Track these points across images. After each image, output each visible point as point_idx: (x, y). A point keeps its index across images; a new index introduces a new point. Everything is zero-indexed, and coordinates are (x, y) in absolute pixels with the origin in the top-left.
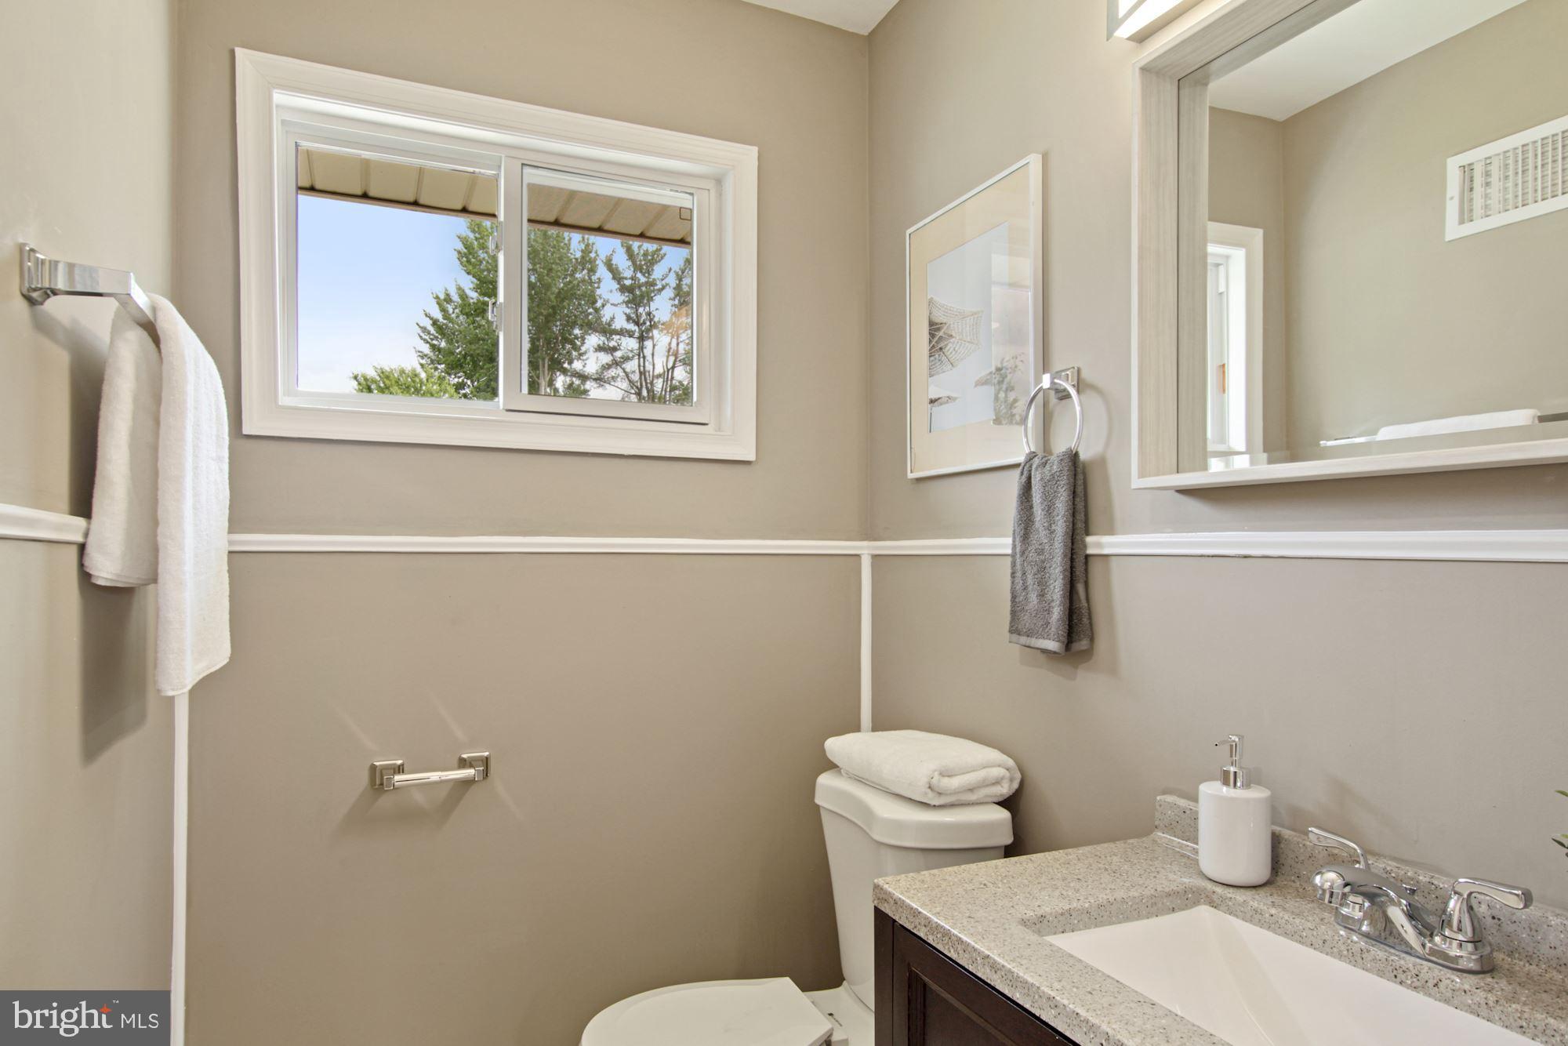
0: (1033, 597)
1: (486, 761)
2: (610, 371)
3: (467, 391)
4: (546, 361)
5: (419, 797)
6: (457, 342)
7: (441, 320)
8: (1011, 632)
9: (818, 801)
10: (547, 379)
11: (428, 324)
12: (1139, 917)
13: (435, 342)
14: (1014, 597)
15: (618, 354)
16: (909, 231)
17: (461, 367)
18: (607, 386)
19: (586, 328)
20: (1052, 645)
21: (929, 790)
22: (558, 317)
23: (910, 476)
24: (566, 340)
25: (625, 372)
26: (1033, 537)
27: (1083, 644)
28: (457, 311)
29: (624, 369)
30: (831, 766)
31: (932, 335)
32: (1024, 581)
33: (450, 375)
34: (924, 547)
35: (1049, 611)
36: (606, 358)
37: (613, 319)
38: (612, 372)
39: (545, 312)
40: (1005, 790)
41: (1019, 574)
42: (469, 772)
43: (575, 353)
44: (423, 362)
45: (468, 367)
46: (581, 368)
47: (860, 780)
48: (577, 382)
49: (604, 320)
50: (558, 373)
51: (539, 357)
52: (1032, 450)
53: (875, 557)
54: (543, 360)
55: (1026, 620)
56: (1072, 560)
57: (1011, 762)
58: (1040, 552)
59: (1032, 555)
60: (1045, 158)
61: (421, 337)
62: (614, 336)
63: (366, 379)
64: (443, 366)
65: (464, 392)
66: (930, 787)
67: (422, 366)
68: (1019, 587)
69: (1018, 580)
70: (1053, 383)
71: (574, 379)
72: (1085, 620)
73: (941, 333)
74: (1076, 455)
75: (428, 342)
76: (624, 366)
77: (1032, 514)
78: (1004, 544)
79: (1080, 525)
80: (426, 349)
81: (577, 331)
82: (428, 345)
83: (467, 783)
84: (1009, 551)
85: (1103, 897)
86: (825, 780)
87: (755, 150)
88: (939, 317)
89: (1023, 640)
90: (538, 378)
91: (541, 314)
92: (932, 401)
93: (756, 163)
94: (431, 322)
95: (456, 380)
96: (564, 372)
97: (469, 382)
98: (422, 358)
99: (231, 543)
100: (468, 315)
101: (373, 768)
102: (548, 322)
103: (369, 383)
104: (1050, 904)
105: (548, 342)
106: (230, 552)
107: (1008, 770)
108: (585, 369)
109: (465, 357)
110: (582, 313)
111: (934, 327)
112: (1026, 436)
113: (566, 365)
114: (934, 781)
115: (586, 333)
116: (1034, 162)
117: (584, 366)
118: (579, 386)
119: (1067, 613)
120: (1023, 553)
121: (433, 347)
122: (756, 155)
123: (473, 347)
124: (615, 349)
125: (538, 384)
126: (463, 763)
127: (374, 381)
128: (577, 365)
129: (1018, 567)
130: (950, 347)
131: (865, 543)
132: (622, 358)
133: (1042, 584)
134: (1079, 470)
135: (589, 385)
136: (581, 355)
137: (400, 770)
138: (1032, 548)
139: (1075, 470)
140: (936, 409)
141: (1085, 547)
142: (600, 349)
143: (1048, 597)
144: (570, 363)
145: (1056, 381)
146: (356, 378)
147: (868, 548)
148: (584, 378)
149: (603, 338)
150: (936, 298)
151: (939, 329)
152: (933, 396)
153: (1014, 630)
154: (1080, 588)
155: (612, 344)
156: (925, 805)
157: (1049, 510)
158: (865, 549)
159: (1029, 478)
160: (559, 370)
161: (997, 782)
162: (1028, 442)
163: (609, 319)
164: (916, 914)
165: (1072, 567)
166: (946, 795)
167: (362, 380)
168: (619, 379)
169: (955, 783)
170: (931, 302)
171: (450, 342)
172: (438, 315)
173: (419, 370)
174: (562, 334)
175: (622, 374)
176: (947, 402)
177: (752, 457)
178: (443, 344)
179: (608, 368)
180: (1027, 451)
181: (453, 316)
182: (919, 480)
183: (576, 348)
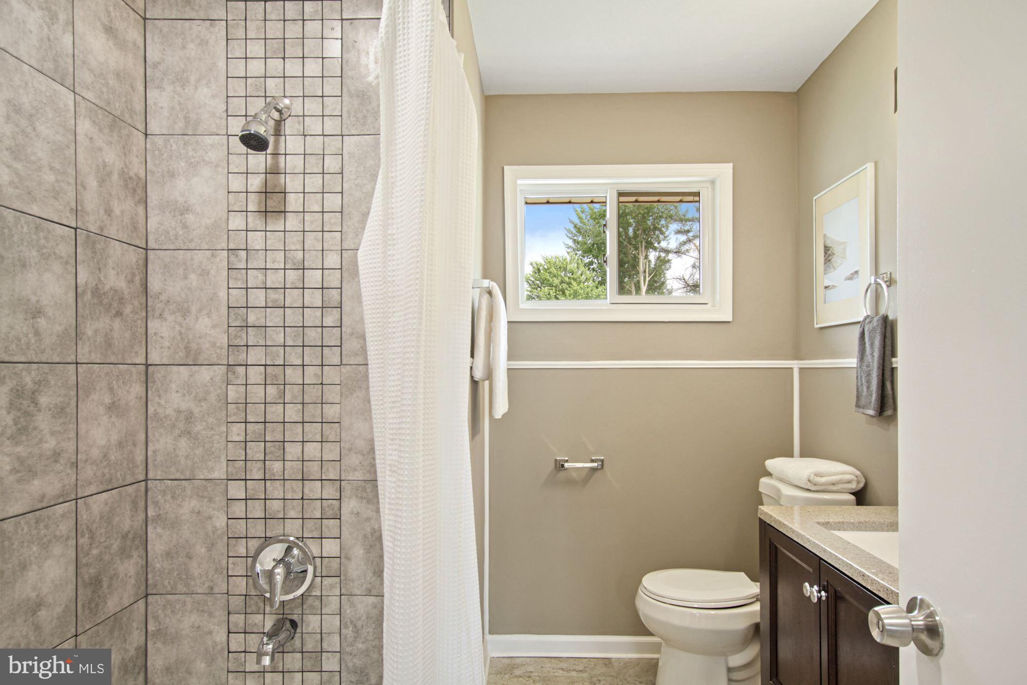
0: (865, 389)
1: (602, 461)
2: (685, 246)
3: (595, 266)
4: (644, 242)
5: (574, 475)
6: (588, 236)
7: (579, 224)
8: (856, 406)
9: (760, 490)
10: (644, 254)
11: (571, 227)
12: (883, 530)
13: (575, 238)
14: (858, 389)
15: (691, 234)
16: (815, 198)
17: (591, 251)
18: (684, 256)
19: (669, 219)
20: (871, 412)
21: (809, 483)
22: (651, 214)
23: (816, 326)
24: (655, 228)
25: (695, 246)
26: (866, 358)
27: (889, 412)
28: (588, 217)
29: (694, 244)
30: (769, 474)
31: (826, 253)
32: (861, 380)
33: (584, 257)
34: (823, 364)
35: (871, 396)
36: (683, 238)
37: (687, 211)
38: (686, 247)
39: (642, 212)
40: (854, 486)
41: (859, 378)
42: (595, 465)
43: (661, 237)
44: (569, 250)
45: (594, 252)
46: (666, 245)
47: (781, 480)
48: (663, 255)
49: (680, 213)
50: (651, 250)
51: (638, 241)
52: (869, 314)
53: (801, 369)
54: (642, 242)
55: (863, 401)
56: (883, 370)
57: (858, 473)
58: (868, 366)
59: (864, 368)
60: (876, 163)
61: (567, 236)
62: (688, 223)
63: (537, 264)
64: (580, 252)
65: (592, 267)
66: (809, 481)
67: (568, 253)
68: (860, 384)
69: (859, 381)
70: (875, 281)
71: (661, 253)
72: (891, 400)
73: (829, 252)
74: (887, 316)
75: (571, 238)
76: (694, 242)
77: (865, 347)
78: (853, 362)
79: (888, 353)
80: (570, 243)
81: (663, 222)
82: (571, 240)
83: (594, 470)
84: (855, 366)
85: (862, 519)
86: (764, 480)
87: (731, 165)
88: (829, 244)
89: (861, 410)
90: (638, 254)
91: (640, 213)
92: (826, 287)
93: (732, 171)
94: (573, 226)
95: (588, 260)
96: (655, 249)
97: (596, 261)
98: (568, 248)
99: (508, 365)
100: (594, 219)
101: (556, 460)
102: (644, 217)
103: (539, 267)
104: (833, 519)
105: (644, 231)
106: (508, 369)
107: (856, 477)
108: (669, 246)
109: (593, 245)
110: (666, 209)
111: (827, 249)
112: (865, 307)
113: (656, 245)
114: (811, 478)
115: (669, 223)
116: (870, 167)
117: (668, 244)
118: (665, 257)
119: (880, 396)
120: (860, 367)
121: (574, 241)
122: (732, 167)
123: (598, 239)
124: (688, 231)
125: (638, 258)
126: (593, 461)
127: (541, 265)
128: (663, 244)
129: (859, 374)
130: (834, 259)
131: (796, 362)
132: (693, 237)
133: (869, 382)
134: (888, 325)
135: (671, 256)
136: (665, 237)
137: (567, 461)
138: (865, 364)
139: (886, 325)
140: (828, 292)
141: (892, 363)
142: (679, 232)
143: (871, 389)
144: (659, 243)
145: (877, 280)
146: (531, 264)
147: (797, 364)
148: (667, 252)
149: (680, 225)
150: (827, 234)
151: (829, 250)
152: (827, 285)
153: (858, 406)
154: (888, 385)
155: (687, 228)
156: (809, 490)
157: (872, 345)
158: (795, 365)
159: (864, 329)
160: (652, 248)
161: (849, 482)
162: (866, 311)
163: (684, 211)
164: (771, 516)
165: (883, 374)
166: (818, 485)
167: (535, 266)
168: (691, 251)
169: (823, 480)
170: (825, 236)
171: (584, 236)
172: (577, 221)
173: (566, 255)
174: (654, 225)
175: (693, 247)
176: (832, 288)
177: (730, 319)
178: (580, 239)
179: (684, 244)
180: (865, 315)
181: (586, 221)
182: (821, 328)
183: (662, 233)
